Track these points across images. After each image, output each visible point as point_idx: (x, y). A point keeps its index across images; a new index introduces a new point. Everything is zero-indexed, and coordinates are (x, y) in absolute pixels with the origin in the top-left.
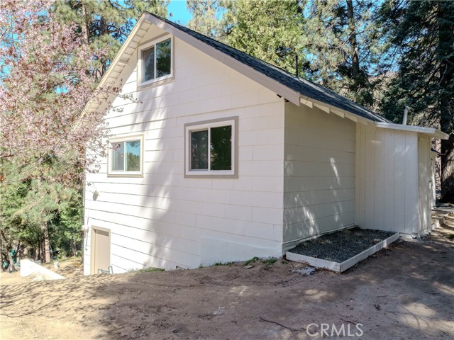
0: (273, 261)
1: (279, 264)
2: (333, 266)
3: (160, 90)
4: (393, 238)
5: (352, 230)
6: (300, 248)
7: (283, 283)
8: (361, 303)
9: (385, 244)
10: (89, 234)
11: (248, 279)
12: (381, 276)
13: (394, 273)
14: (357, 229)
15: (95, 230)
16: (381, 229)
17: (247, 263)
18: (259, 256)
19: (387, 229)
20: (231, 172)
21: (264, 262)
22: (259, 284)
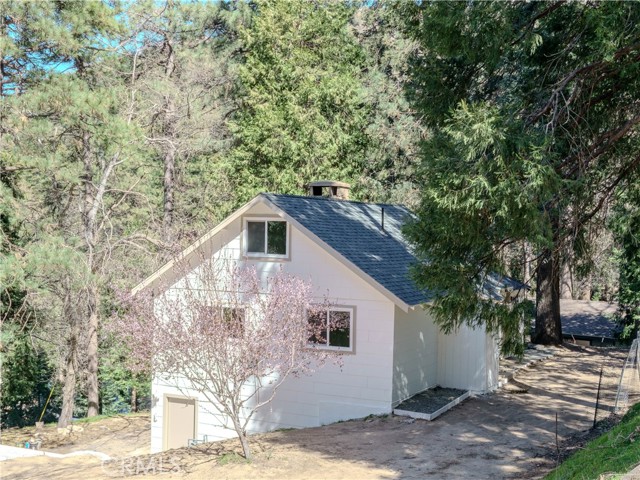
0: (386, 416)
1: (390, 417)
2: (426, 416)
3: (269, 266)
4: (464, 396)
5: (435, 390)
6: (400, 407)
7: (398, 428)
8: (443, 435)
9: (458, 400)
10: (160, 403)
11: (372, 428)
12: (452, 423)
13: (463, 419)
14: (438, 389)
15: (168, 398)
16: (457, 387)
17: (366, 419)
18: (375, 414)
19: (462, 388)
20: (350, 349)
21: (380, 417)
22: (383, 430)
